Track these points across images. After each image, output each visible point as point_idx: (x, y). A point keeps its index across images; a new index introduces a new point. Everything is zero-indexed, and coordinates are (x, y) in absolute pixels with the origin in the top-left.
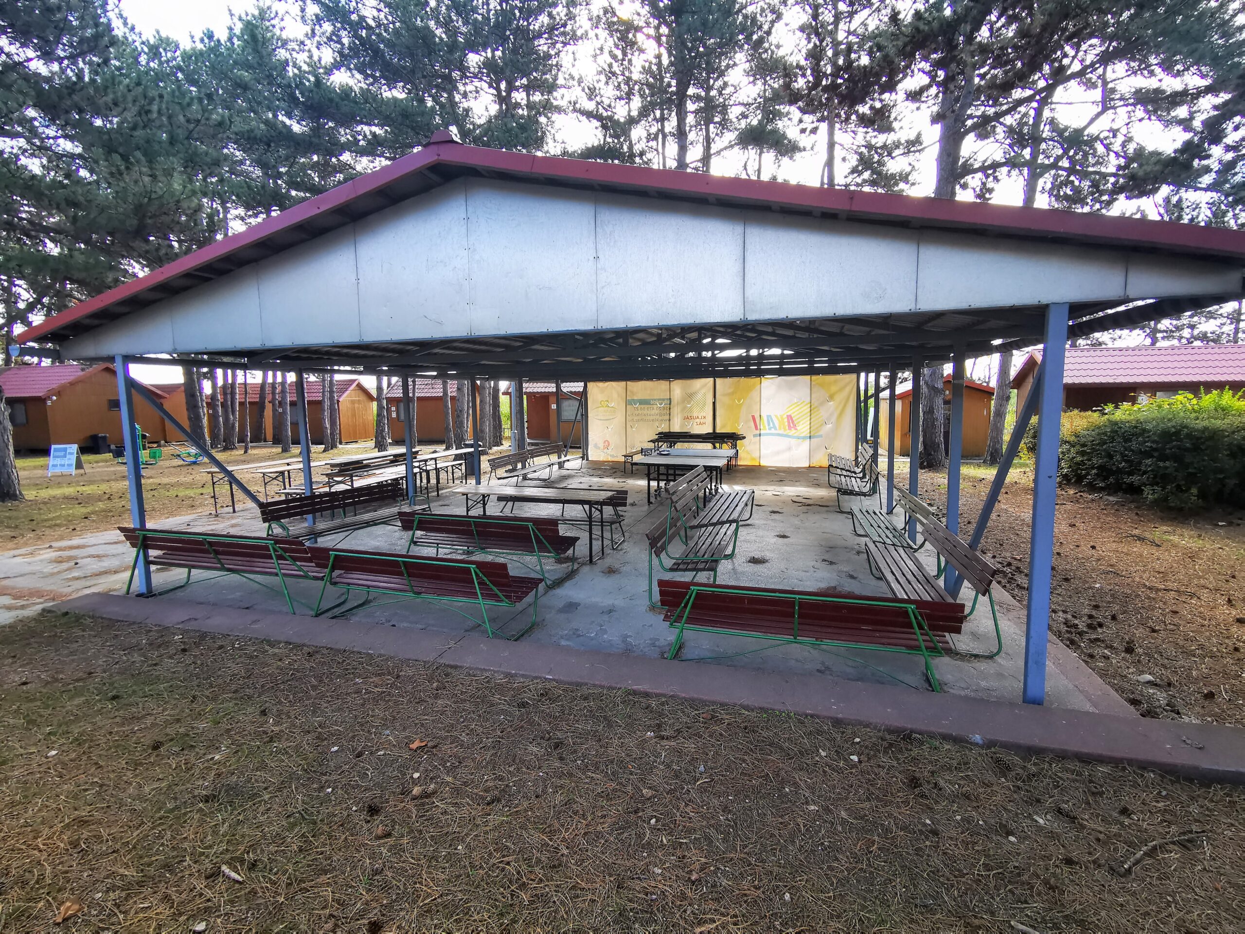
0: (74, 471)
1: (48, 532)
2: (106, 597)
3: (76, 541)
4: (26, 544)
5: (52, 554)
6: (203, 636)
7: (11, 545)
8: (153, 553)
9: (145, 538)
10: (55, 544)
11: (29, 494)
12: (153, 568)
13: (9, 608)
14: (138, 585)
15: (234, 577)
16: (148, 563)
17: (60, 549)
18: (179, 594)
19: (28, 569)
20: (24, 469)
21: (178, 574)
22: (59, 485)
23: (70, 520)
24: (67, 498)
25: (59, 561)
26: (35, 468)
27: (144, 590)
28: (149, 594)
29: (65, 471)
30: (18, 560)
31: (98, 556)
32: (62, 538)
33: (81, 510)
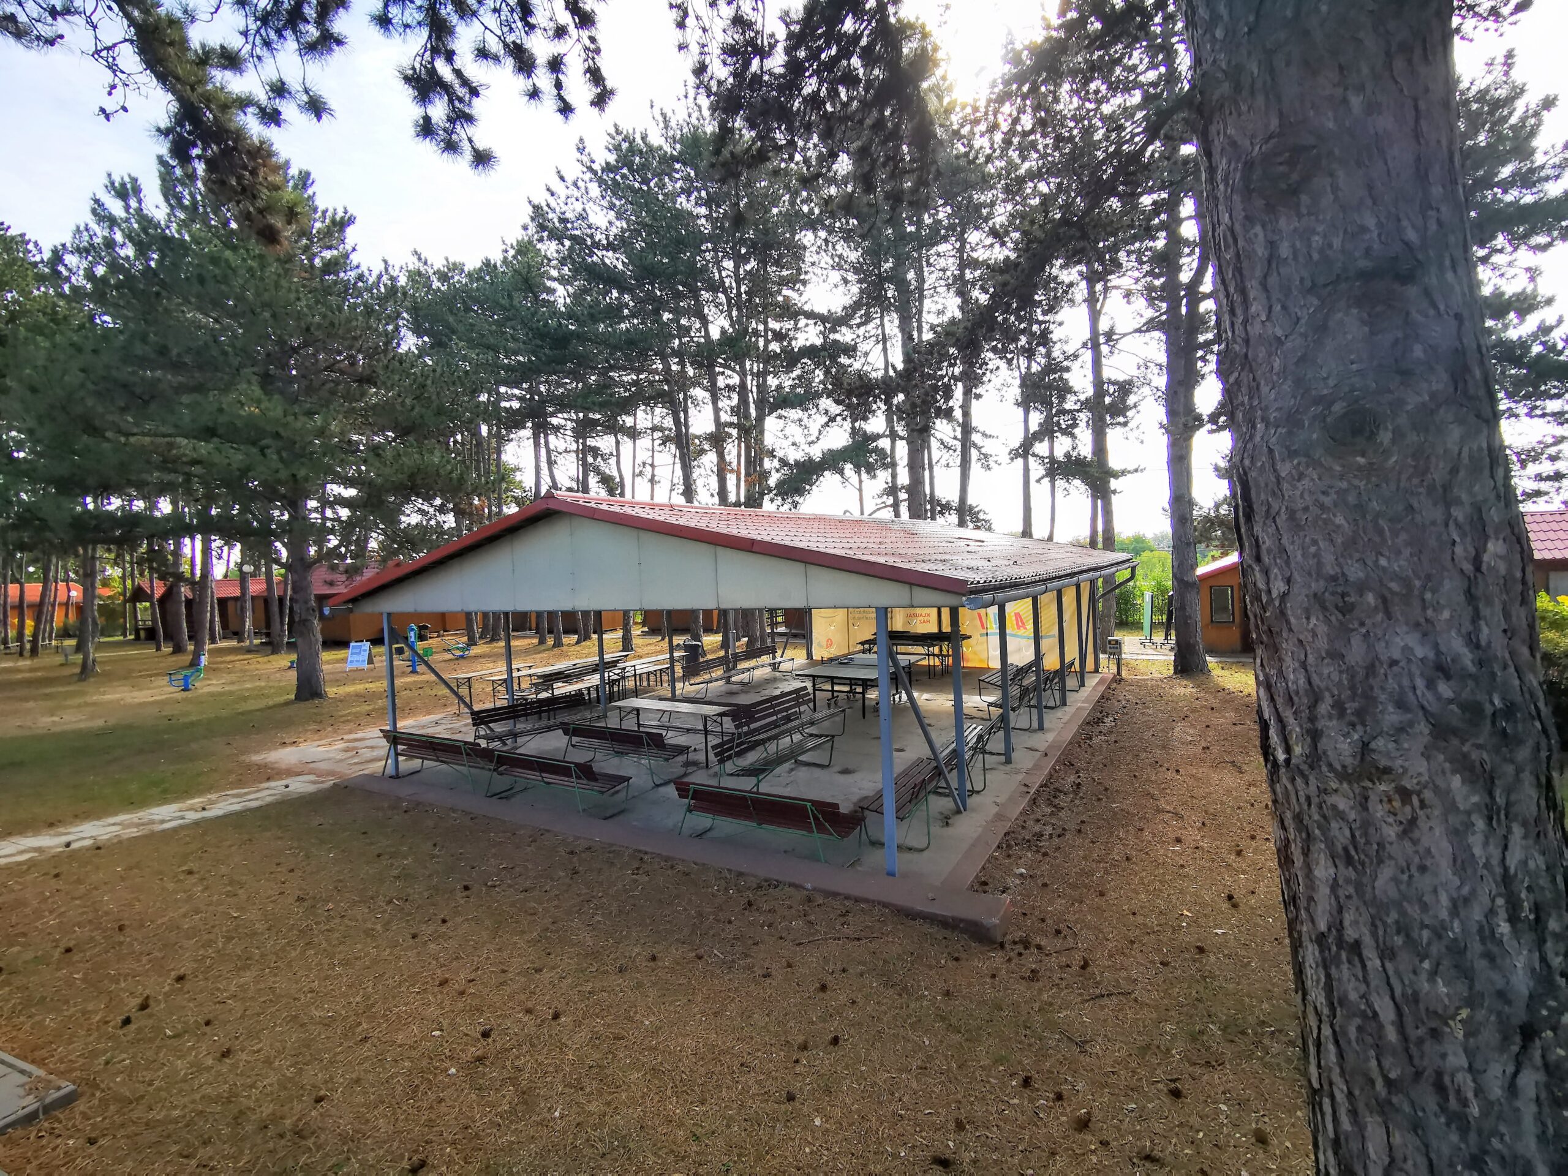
0: (366, 666)
1: (342, 726)
2: (371, 777)
3: (359, 735)
4: (327, 737)
5: (341, 745)
6: (418, 804)
7: (316, 737)
8: (400, 747)
9: (395, 738)
10: (346, 737)
11: (331, 691)
12: (401, 758)
13: (314, 782)
14: (391, 770)
15: (445, 766)
16: (397, 754)
17: (349, 741)
18: (415, 777)
19: (326, 756)
20: (328, 662)
21: (416, 763)
22: (353, 681)
23: (357, 716)
24: (358, 695)
25: (347, 750)
26: (338, 661)
27: (393, 773)
28: (396, 776)
29: (361, 666)
30: (321, 749)
31: (372, 747)
32: (350, 732)
33: (367, 708)
